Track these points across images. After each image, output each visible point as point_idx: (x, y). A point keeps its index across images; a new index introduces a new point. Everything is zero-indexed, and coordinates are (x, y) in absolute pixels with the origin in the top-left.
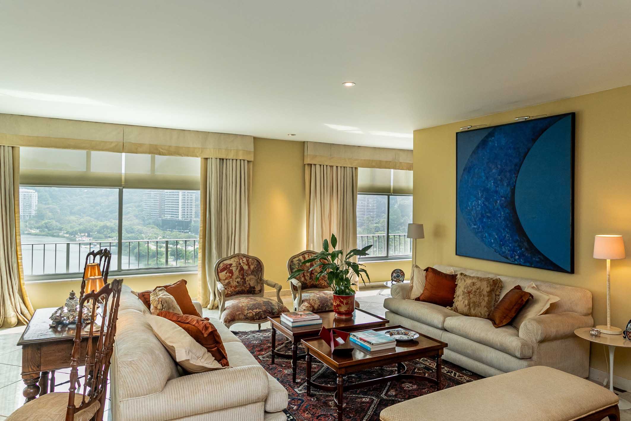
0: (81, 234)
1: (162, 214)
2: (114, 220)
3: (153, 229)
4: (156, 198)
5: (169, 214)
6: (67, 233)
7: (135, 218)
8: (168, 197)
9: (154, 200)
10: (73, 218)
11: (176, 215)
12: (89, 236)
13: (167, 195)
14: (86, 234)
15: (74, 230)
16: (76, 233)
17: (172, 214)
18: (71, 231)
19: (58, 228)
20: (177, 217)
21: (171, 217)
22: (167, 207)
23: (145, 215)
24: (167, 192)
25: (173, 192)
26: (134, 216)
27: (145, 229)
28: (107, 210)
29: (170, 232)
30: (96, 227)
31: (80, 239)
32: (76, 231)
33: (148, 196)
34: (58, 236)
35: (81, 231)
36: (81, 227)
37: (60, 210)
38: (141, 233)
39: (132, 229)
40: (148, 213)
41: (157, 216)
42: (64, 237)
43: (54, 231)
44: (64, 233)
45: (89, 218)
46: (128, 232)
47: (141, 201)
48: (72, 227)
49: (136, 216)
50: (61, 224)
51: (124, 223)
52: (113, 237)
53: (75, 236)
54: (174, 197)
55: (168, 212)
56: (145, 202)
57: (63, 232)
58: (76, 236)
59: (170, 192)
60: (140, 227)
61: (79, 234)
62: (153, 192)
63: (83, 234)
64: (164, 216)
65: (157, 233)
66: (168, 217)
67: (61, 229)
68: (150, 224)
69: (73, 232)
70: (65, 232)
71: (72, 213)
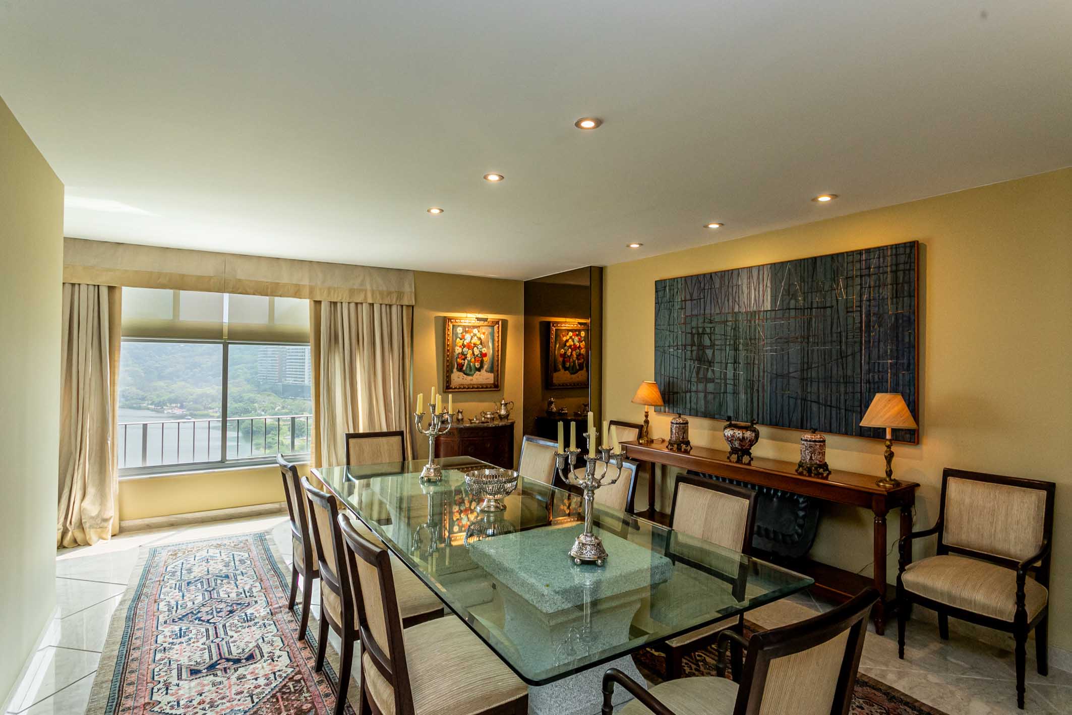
0: (171, 404)
1: (284, 377)
2: (218, 385)
3: (270, 397)
4: (275, 357)
5: (292, 377)
6: (151, 404)
7: (245, 383)
8: (289, 356)
9: (272, 360)
10: (161, 384)
11: (301, 378)
12: (182, 407)
13: (289, 352)
14: (179, 405)
15: (162, 399)
16: (165, 404)
17: (294, 377)
18: (157, 400)
19: (140, 397)
20: (302, 381)
21: (295, 381)
22: (289, 368)
23: (261, 379)
24: (289, 349)
25: (297, 349)
26: (246, 380)
27: (259, 397)
28: (210, 373)
29: (292, 401)
30: (192, 395)
31: (170, 411)
32: (164, 401)
33: (264, 354)
34: (139, 408)
35: (172, 401)
36: (172, 396)
37: (145, 373)
38: (253, 402)
39: (241, 397)
40: (264, 376)
41: (276, 380)
42: (148, 409)
43: (133, 402)
44: (148, 404)
45: (183, 383)
46: (236, 401)
47: (256, 361)
48: (158, 396)
49: (248, 381)
50: (144, 391)
51: (231, 389)
52: (213, 409)
53: (162, 408)
54: (297, 356)
55: (290, 374)
56: (261, 363)
57: (146, 402)
58: (164, 407)
59: (293, 349)
60: (252, 395)
61: (168, 405)
62: (270, 349)
63: (174, 405)
64: (286, 380)
65: (274, 401)
66: (290, 381)
67: (143, 399)
68: (265, 390)
69: (160, 402)
70: (150, 402)
71: (161, 378)
